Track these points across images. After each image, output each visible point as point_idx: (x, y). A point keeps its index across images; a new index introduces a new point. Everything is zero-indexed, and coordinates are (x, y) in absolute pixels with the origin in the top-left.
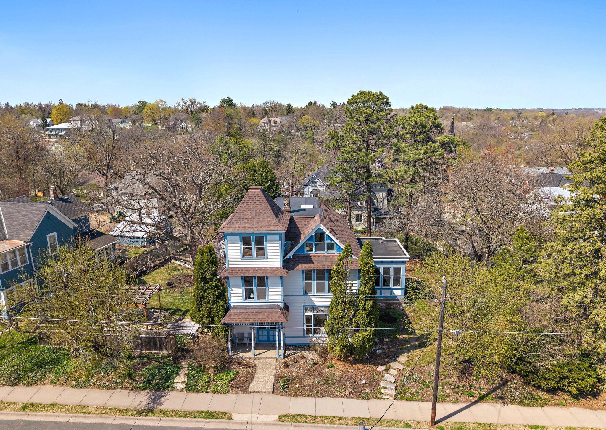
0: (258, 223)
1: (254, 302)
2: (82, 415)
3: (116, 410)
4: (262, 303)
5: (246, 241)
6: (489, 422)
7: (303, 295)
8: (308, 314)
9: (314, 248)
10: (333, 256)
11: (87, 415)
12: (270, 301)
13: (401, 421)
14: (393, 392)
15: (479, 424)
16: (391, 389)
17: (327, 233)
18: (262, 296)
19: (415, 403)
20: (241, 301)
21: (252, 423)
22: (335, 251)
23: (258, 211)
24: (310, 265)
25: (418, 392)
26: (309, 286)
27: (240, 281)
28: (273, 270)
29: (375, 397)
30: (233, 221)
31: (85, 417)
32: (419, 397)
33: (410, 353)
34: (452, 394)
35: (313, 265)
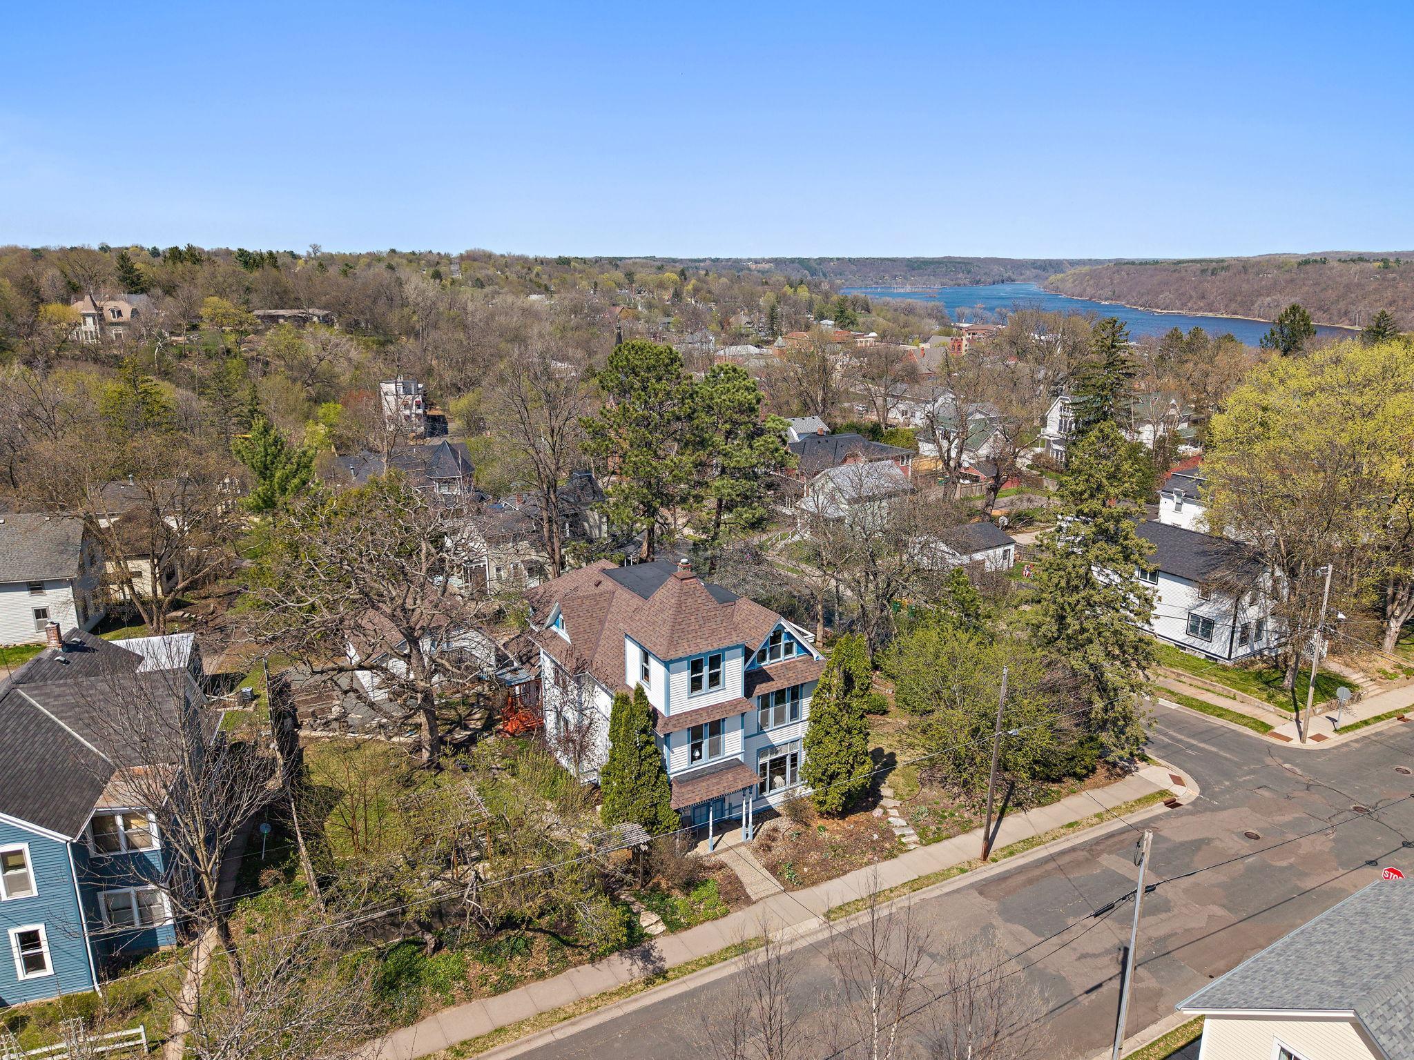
0: (712, 634)
1: (706, 762)
2: (566, 1022)
3: (605, 995)
4: (717, 760)
5: (696, 666)
6: (1030, 836)
7: (758, 734)
8: (762, 761)
9: (768, 656)
10: (794, 662)
11: (573, 1019)
12: (726, 755)
13: (952, 868)
14: (915, 838)
15: (1024, 841)
16: (911, 835)
17: (788, 629)
18: (715, 750)
19: (945, 843)
20: (686, 767)
21: (802, 937)
22: (795, 654)
23: (705, 615)
24: (770, 683)
25: (938, 829)
26: (765, 717)
27: (685, 735)
28: (733, 704)
29: (901, 851)
30: (676, 638)
31: (573, 1024)
32: (945, 834)
33: (887, 783)
34: (973, 817)
35: (773, 683)
